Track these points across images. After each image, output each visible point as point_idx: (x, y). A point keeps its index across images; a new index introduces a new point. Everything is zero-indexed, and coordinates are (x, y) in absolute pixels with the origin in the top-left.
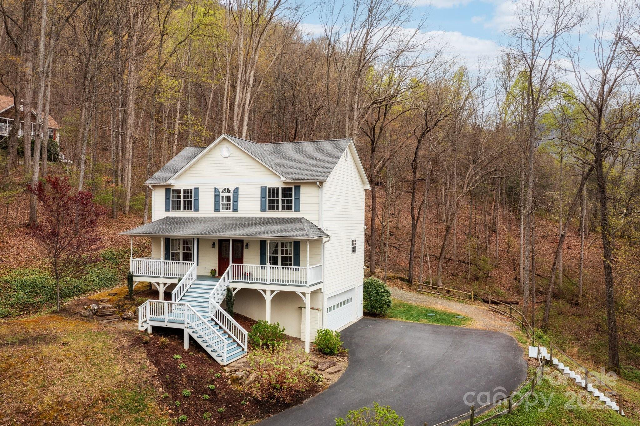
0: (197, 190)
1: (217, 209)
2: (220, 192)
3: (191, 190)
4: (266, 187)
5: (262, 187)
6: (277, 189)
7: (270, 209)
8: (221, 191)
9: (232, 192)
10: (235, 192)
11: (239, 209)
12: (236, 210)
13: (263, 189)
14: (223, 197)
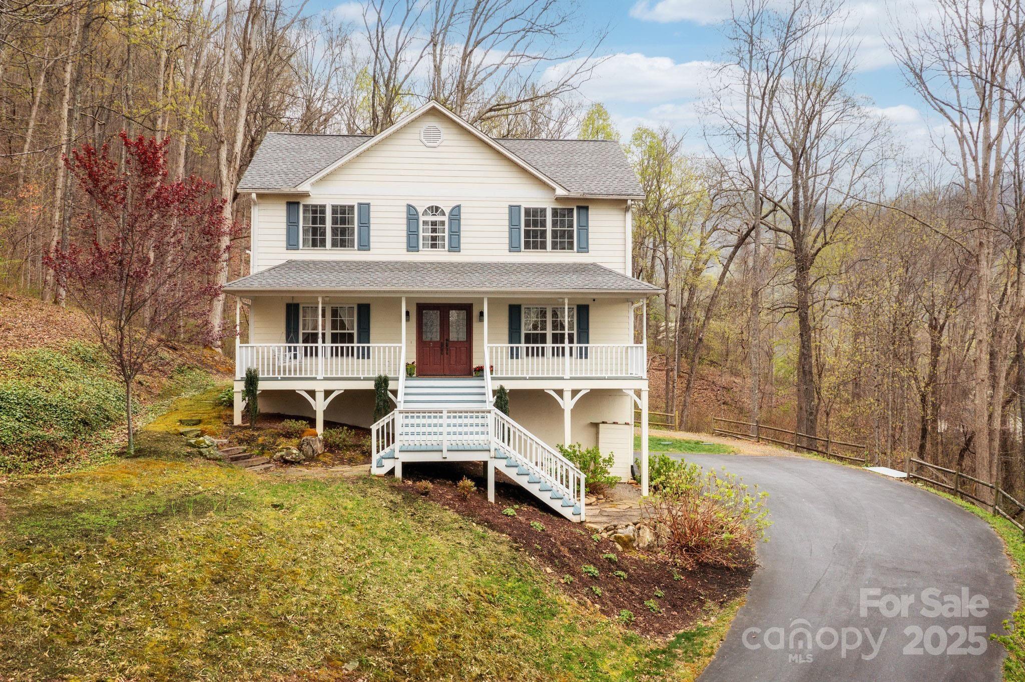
0: (365, 208)
1: (412, 246)
2: (420, 214)
3: (352, 208)
4: (519, 206)
5: (511, 207)
6: (543, 211)
7: (527, 246)
8: (421, 210)
9: (447, 214)
10: (454, 213)
11: (462, 246)
12: (455, 247)
13: (513, 210)
14: (425, 223)
